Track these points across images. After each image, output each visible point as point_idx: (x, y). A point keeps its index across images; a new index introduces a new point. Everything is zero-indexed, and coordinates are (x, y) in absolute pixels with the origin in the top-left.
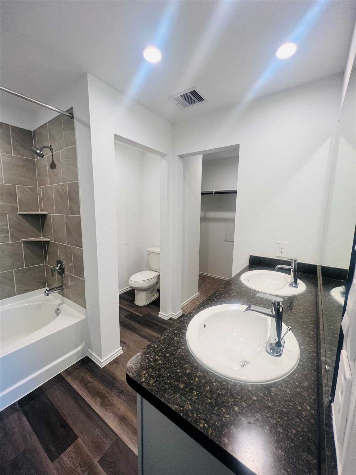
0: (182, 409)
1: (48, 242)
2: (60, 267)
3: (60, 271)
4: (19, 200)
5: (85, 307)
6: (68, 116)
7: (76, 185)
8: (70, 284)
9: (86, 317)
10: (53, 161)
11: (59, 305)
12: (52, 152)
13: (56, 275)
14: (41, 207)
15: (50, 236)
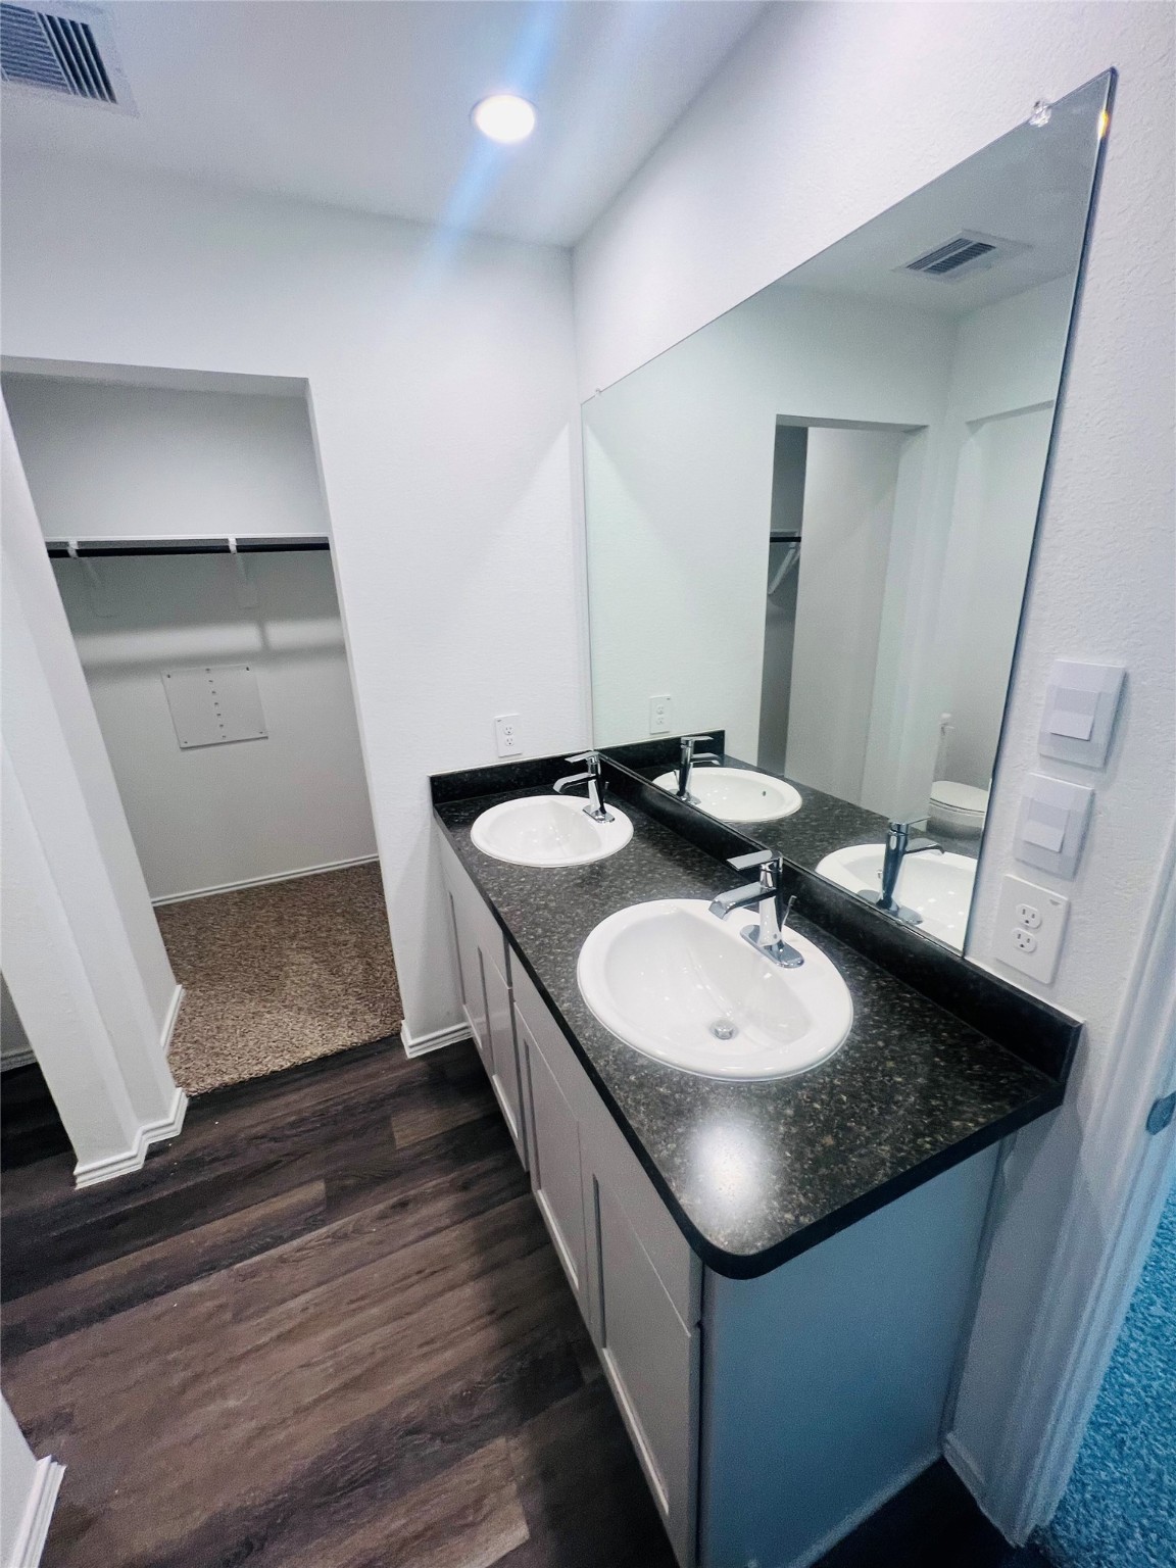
0: (888, 1164)
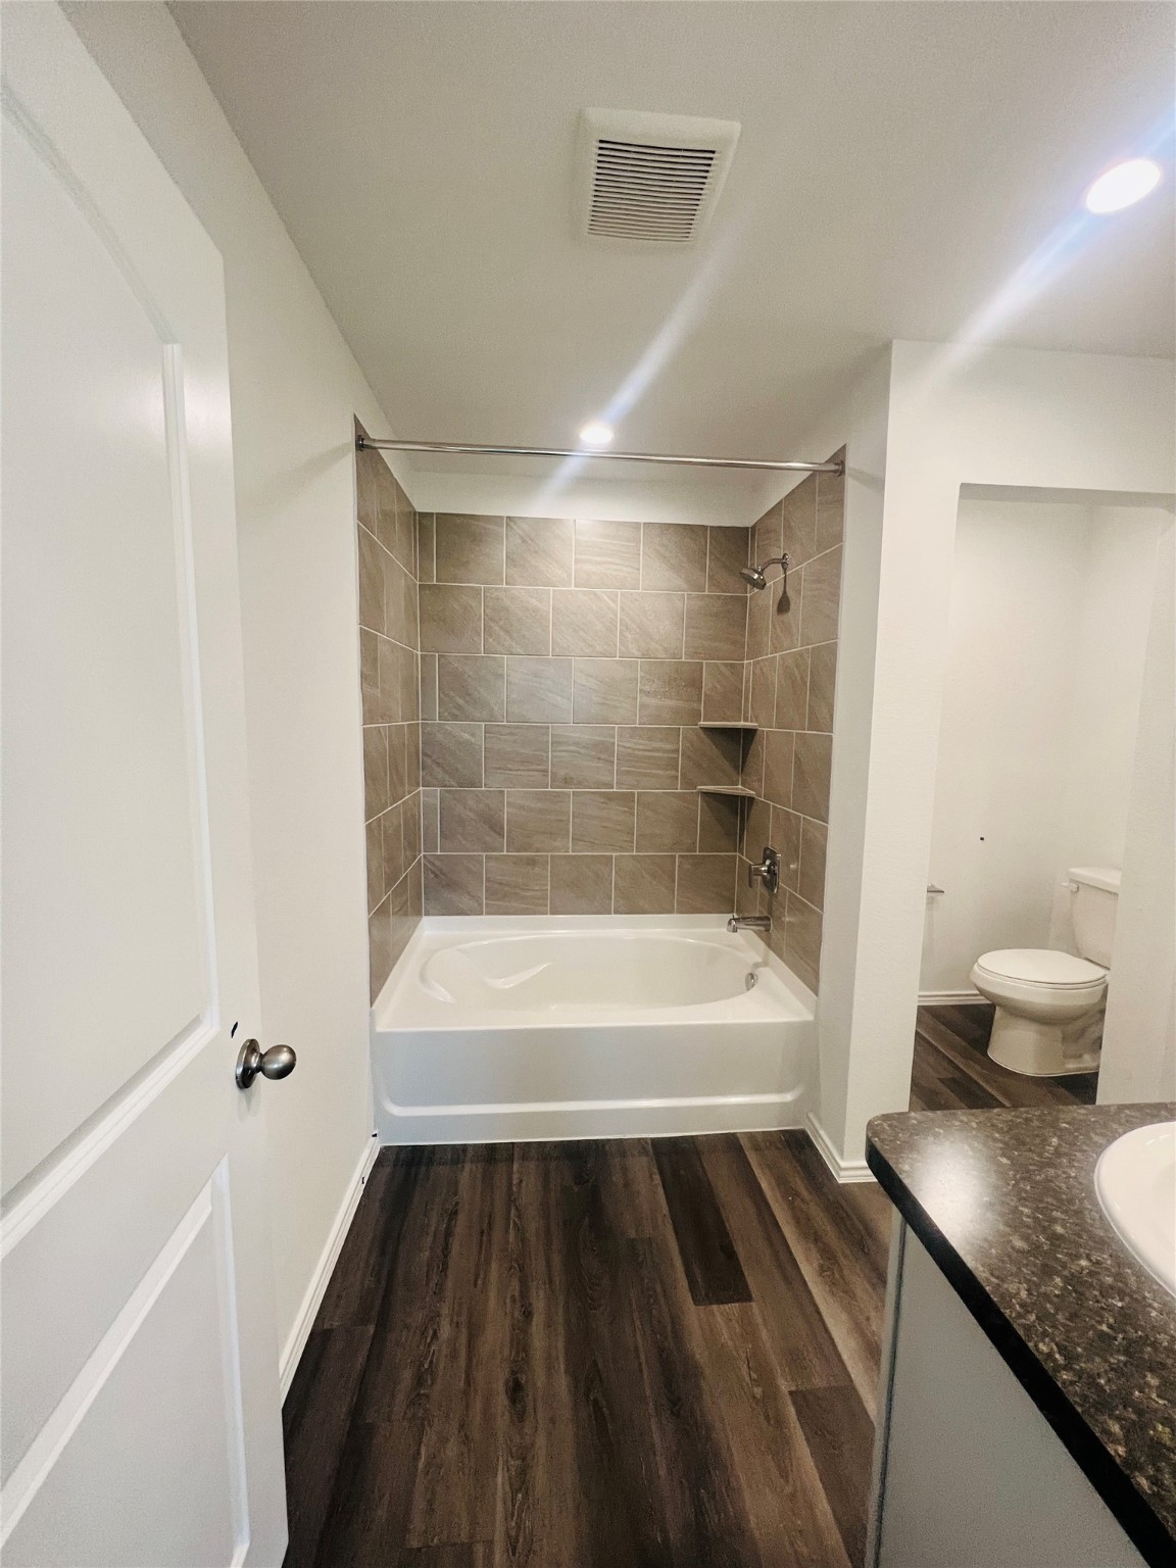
1: (751, 799)
2: (769, 867)
3: (768, 877)
4: (706, 695)
5: (816, 992)
6: (833, 471)
7: (832, 651)
8: (787, 919)
9: (816, 1016)
10: (785, 592)
11: (757, 965)
12: (785, 570)
13: (760, 888)
14: (746, 712)
15: (756, 785)
